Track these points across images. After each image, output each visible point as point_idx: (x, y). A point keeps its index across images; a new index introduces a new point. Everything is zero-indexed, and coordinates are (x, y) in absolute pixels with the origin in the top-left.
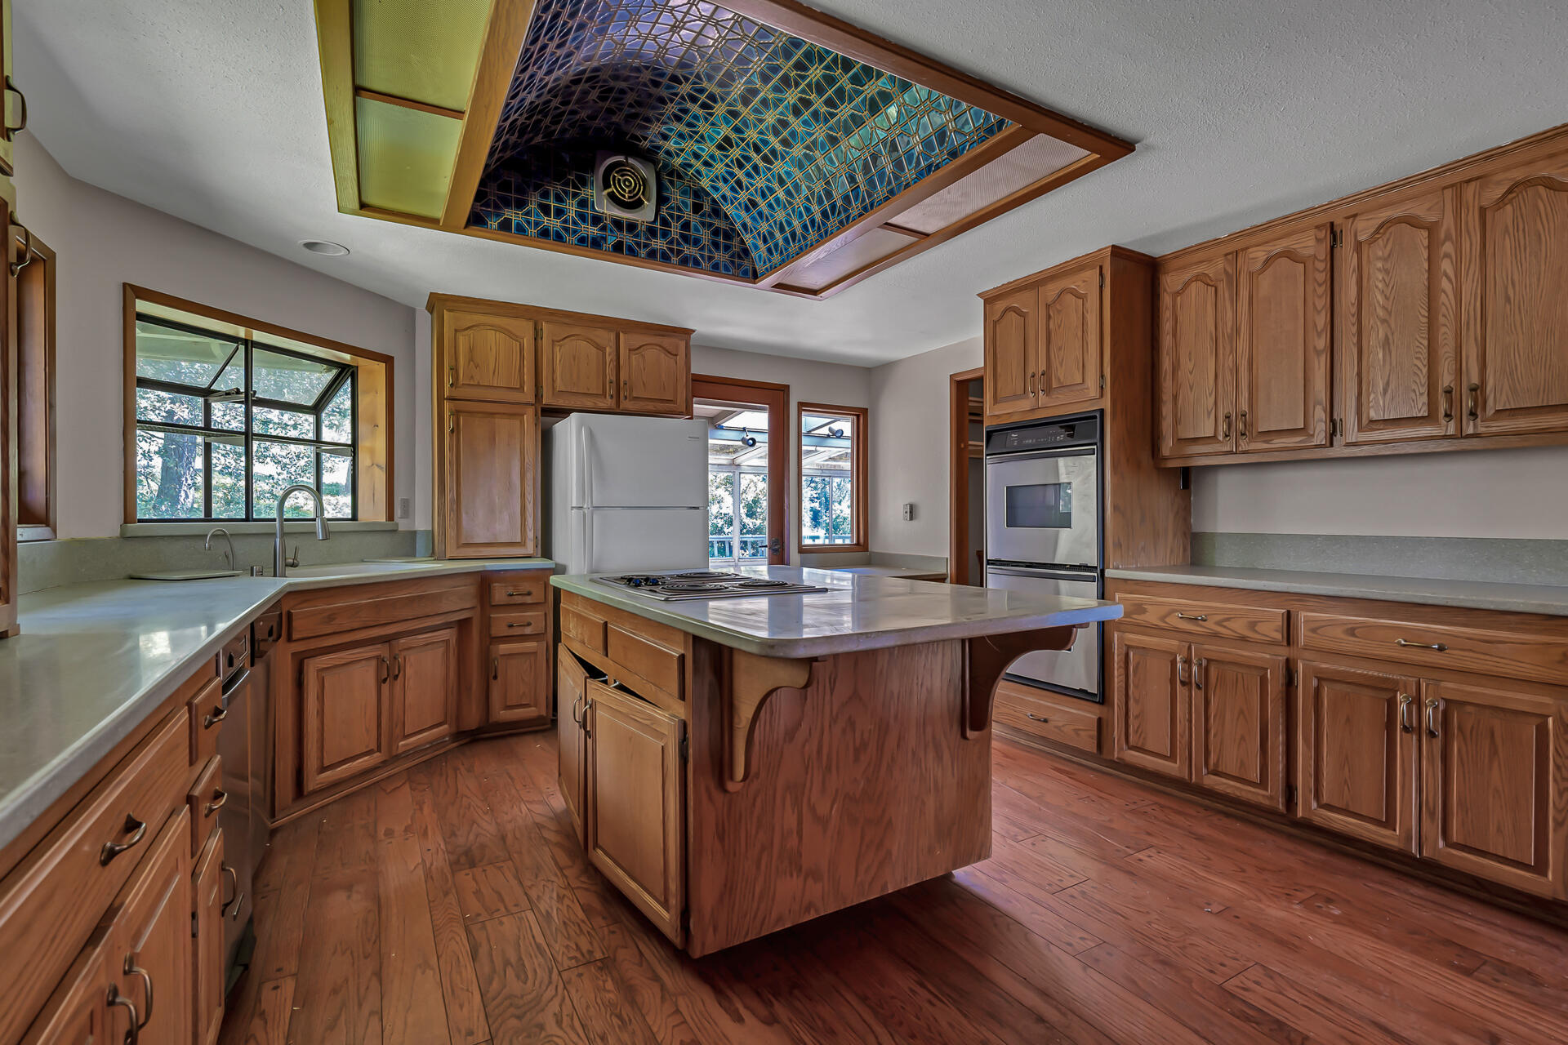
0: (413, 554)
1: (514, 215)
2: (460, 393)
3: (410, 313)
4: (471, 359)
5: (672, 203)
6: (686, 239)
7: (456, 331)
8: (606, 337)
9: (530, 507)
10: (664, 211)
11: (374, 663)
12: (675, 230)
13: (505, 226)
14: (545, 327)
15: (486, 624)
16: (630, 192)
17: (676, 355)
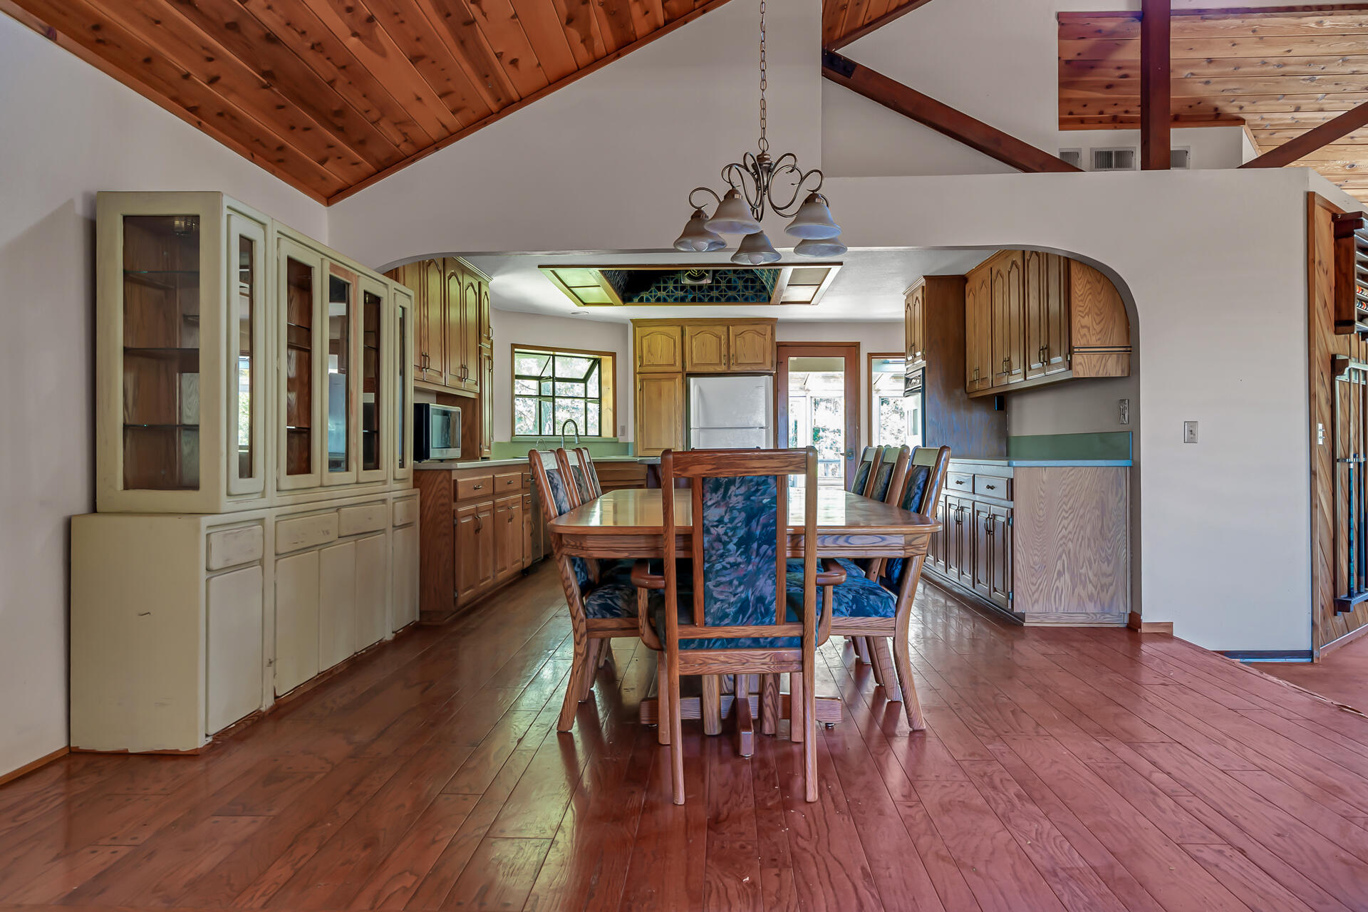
0: (626, 453)
1: (645, 295)
2: (645, 369)
3: (626, 326)
4: (649, 351)
6: (729, 288)
7: (642, 337)
8: (721, 330)
9: (680, 429)
10: (717, 276)
12: (723, 284)
13: (641, 300)
14: (687, 329)
17: (766, 334)
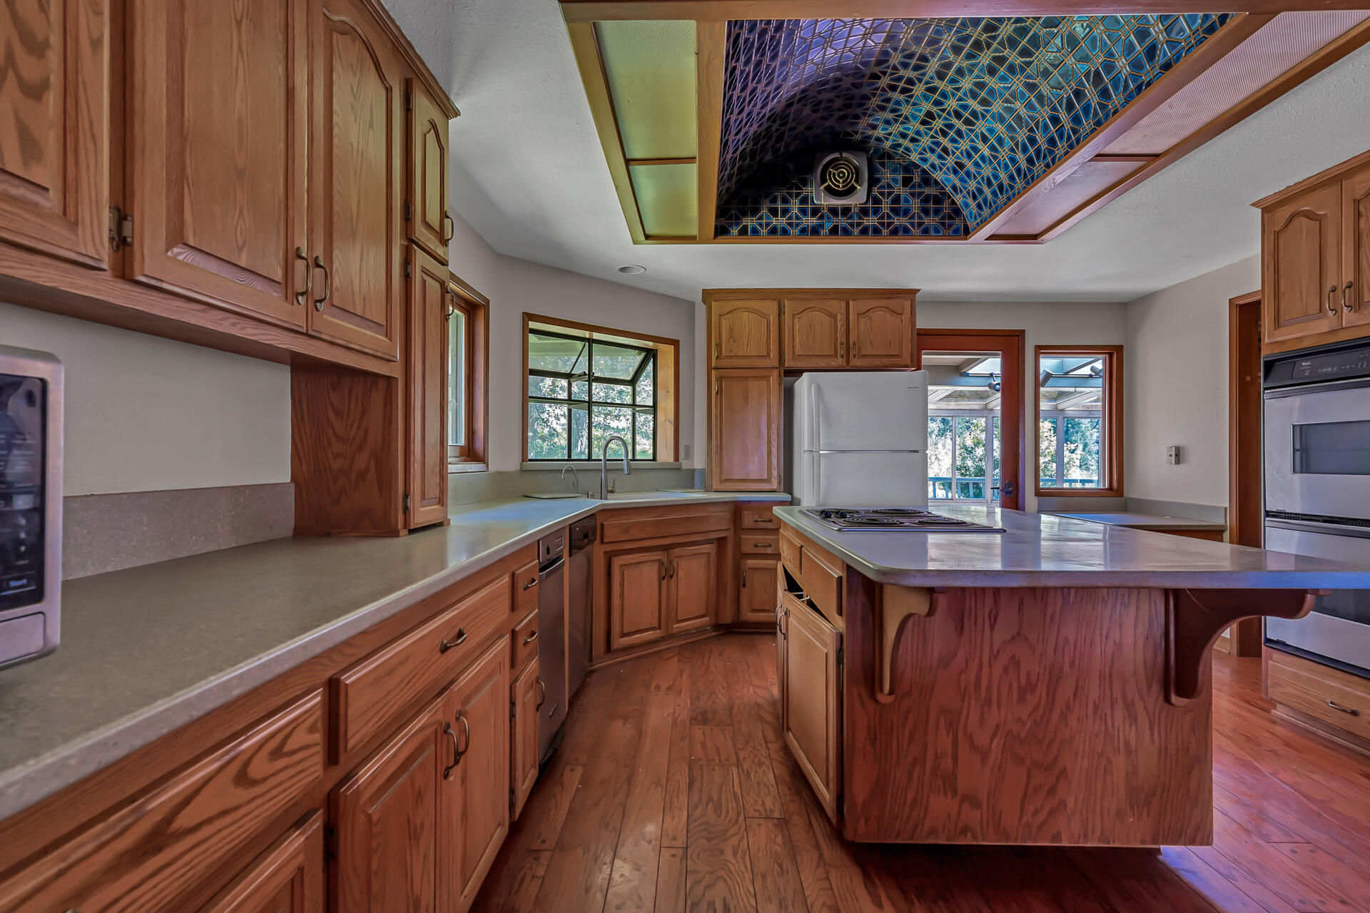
0: (692, 487)
1: (749, 222)
2: (724, 363)
3: (691, 305)
4: (731, 336)
5: (883, 182)
6: (896, 211)
7: (720, 316)
8: (837, 306)
9: (774, 451)
10: (875, 191)
11: (656, 565)
12: (886, 206)
13: (743, 232)
14: (787, 304)
15: (738, 543)
16: (843, 182)
17: (902, 314)
